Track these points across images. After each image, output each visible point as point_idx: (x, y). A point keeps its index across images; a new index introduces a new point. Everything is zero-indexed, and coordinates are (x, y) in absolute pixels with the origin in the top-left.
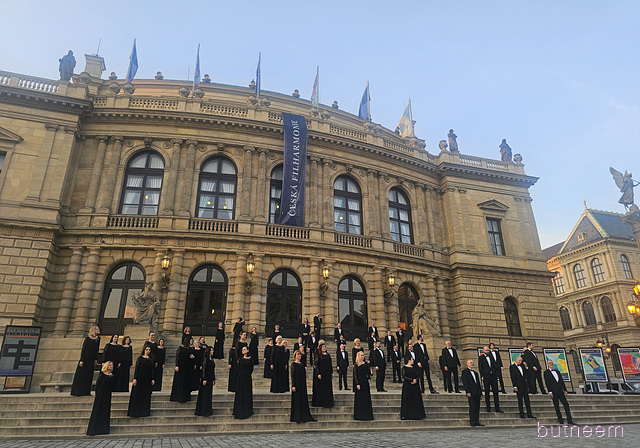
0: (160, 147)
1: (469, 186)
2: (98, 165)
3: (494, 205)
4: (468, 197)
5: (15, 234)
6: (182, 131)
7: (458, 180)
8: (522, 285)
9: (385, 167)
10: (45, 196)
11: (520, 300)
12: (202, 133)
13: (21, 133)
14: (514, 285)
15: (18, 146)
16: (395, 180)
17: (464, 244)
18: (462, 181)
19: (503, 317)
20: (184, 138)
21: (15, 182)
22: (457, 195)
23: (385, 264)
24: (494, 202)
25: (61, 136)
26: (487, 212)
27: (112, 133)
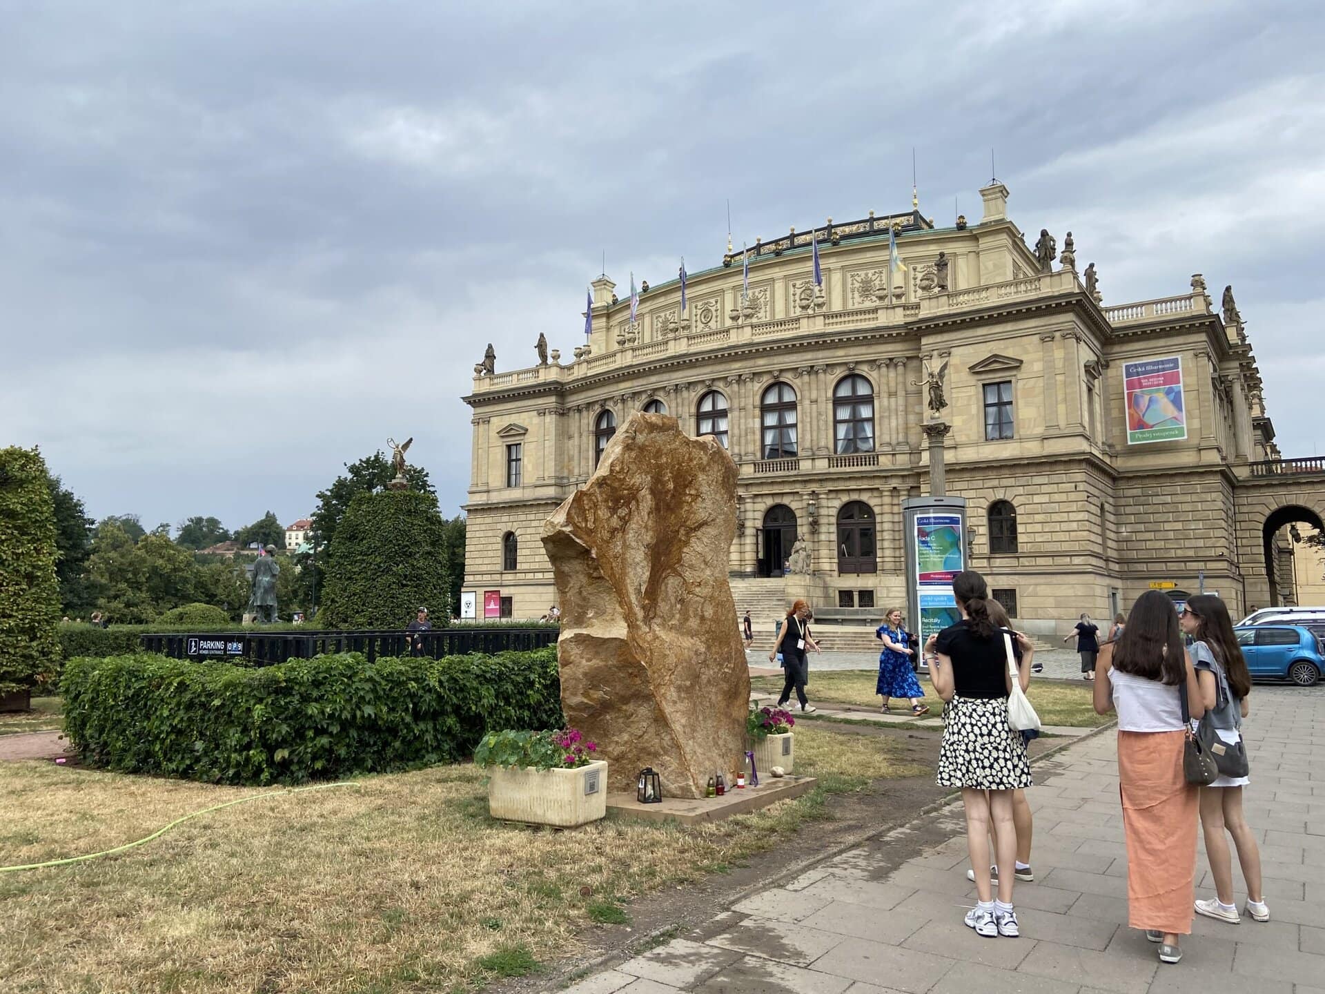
0: (611, 406)
1: (957, 343)
2: (576, 435)
3: (995, 362)
5: (534, 510)
6: (622, 385)
7: (939, 338)
8: (1023, 481)
9: (822, 358)
10: (546, 475)
11: (1015, 503)
12: (636, 383)
13: (525, 425)
14: (1011, 481)
15: (526, 436)
16: (843, 368)
18: (946, 337)
20: (622, 392)
21: (530, 467)
23: (814, 487)
24: (995, 358)
25: (548, 418)
26: (983, 377)
27: (580, 402)
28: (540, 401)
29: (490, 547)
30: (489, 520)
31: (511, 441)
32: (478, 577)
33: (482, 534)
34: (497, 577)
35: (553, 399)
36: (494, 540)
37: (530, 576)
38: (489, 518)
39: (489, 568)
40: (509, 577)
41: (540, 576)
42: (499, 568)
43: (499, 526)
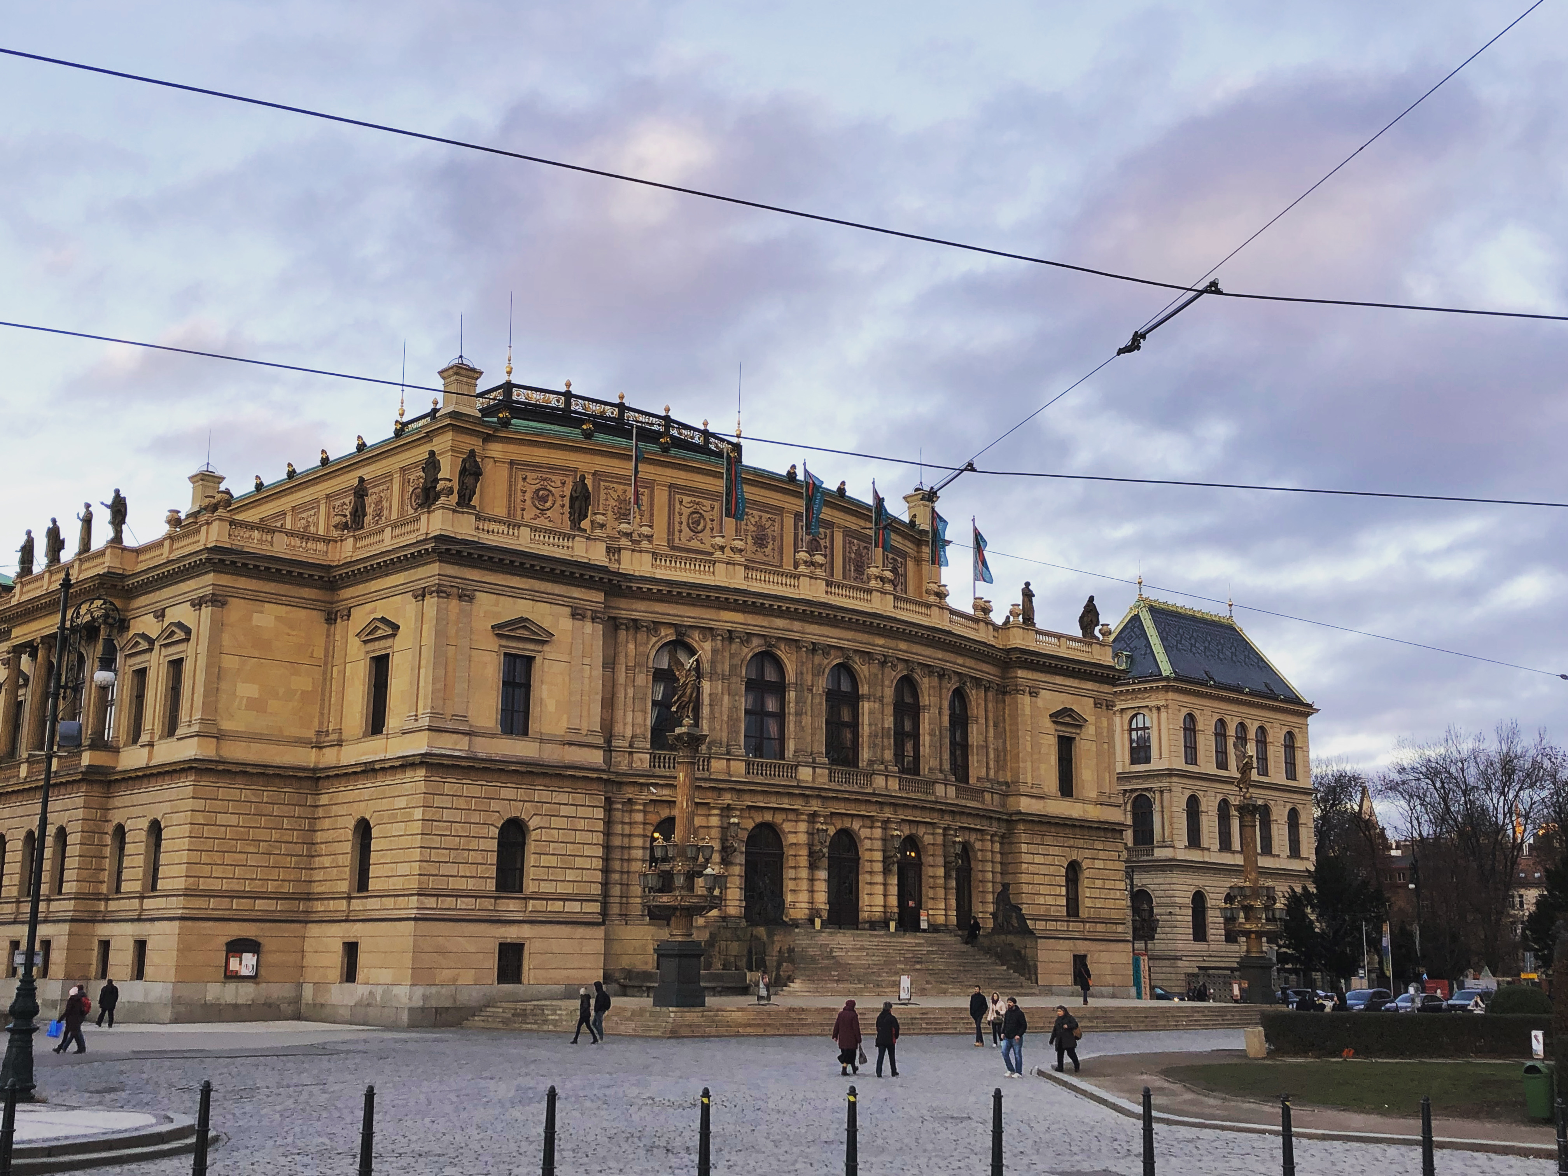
0: (695, 638)
1: (1042, 685)
3: (1069, 715)
4: (1040, 702)
7: (1031, 675)
8: (1089, 844)
9: (949, 661)
10: (585, 726)
11: (1084, 865)
14: (1080, 843)
15: (546, 648)
16: (957, 679)
17: (1029, 781)
18: (1037, 676)
19: (1064, 891)
20: (728, 627)
21: (551, 706)
22: (1027, 699)
24: (1066, 712)
25: (588, 627)
26: (1059, 728)
27: (636, 615)
28: (576, 593)
29: (473, 845)
30: (475, 791)
31: (517, 648)
32: (449, 902)
33: (458, 816)
34: (488, 903)
35: (599, 597)
36: (484, 831)
37: (558, 906)
38: (474, 789)
39: (471, 884)
40: (511, 906)
41: (575, 907)
42: (491, 885)
43: (494, 805)
